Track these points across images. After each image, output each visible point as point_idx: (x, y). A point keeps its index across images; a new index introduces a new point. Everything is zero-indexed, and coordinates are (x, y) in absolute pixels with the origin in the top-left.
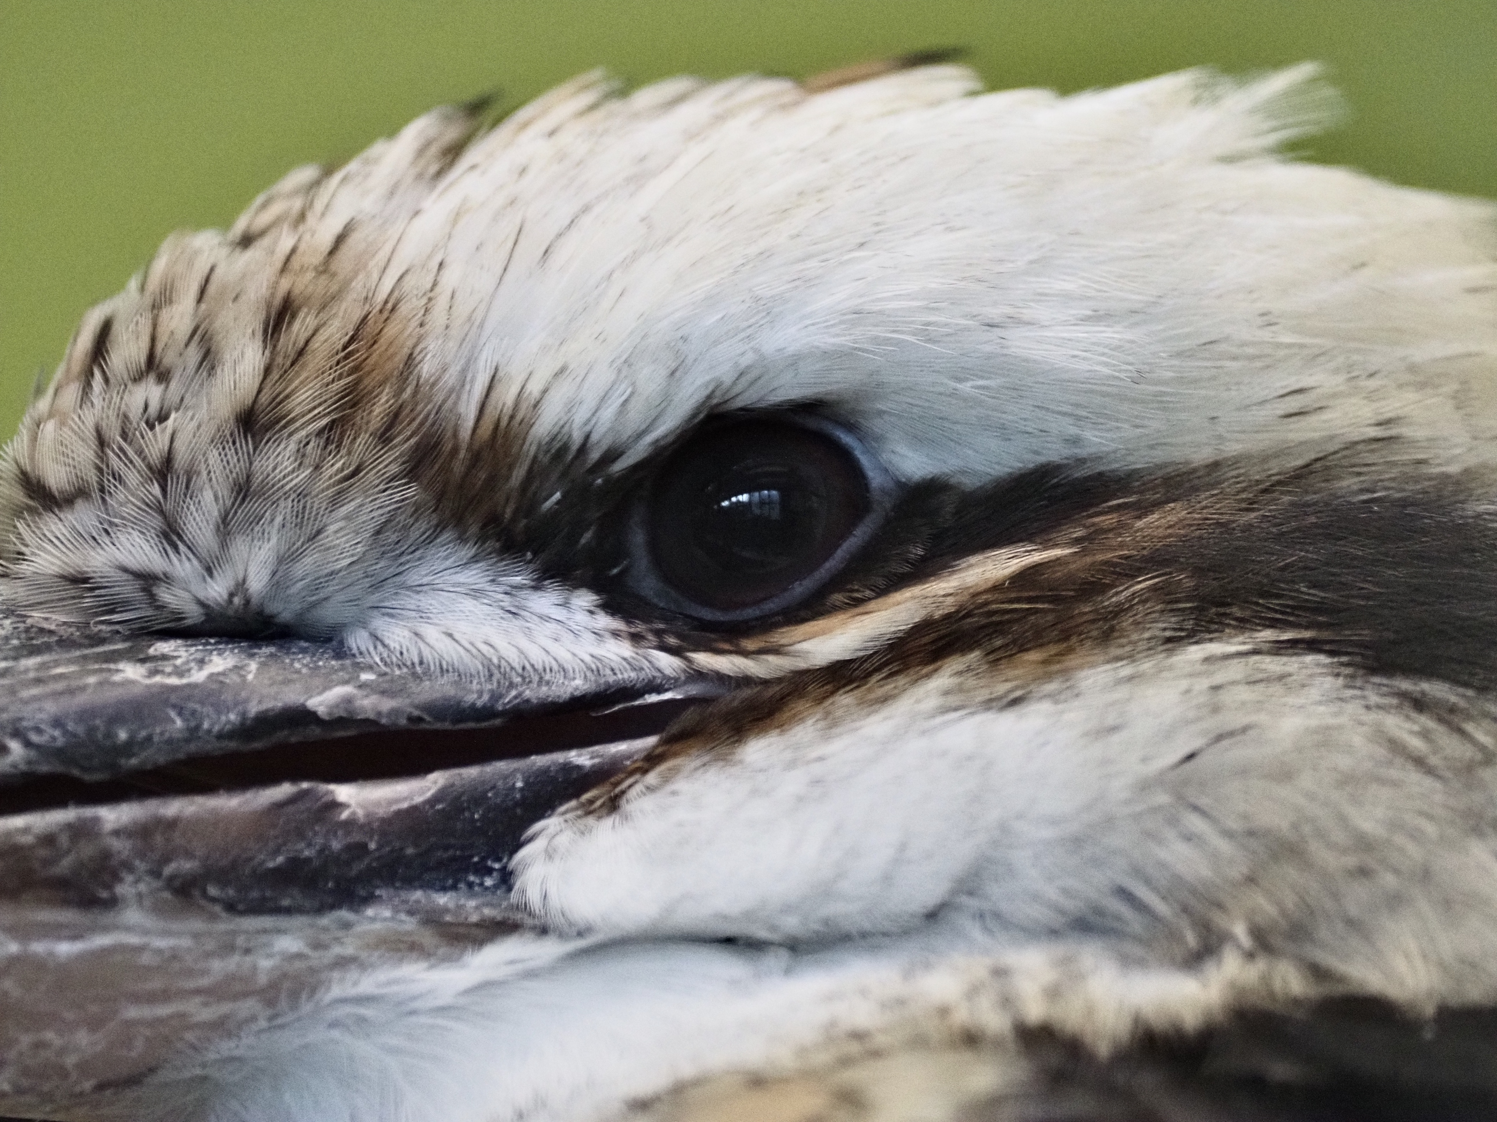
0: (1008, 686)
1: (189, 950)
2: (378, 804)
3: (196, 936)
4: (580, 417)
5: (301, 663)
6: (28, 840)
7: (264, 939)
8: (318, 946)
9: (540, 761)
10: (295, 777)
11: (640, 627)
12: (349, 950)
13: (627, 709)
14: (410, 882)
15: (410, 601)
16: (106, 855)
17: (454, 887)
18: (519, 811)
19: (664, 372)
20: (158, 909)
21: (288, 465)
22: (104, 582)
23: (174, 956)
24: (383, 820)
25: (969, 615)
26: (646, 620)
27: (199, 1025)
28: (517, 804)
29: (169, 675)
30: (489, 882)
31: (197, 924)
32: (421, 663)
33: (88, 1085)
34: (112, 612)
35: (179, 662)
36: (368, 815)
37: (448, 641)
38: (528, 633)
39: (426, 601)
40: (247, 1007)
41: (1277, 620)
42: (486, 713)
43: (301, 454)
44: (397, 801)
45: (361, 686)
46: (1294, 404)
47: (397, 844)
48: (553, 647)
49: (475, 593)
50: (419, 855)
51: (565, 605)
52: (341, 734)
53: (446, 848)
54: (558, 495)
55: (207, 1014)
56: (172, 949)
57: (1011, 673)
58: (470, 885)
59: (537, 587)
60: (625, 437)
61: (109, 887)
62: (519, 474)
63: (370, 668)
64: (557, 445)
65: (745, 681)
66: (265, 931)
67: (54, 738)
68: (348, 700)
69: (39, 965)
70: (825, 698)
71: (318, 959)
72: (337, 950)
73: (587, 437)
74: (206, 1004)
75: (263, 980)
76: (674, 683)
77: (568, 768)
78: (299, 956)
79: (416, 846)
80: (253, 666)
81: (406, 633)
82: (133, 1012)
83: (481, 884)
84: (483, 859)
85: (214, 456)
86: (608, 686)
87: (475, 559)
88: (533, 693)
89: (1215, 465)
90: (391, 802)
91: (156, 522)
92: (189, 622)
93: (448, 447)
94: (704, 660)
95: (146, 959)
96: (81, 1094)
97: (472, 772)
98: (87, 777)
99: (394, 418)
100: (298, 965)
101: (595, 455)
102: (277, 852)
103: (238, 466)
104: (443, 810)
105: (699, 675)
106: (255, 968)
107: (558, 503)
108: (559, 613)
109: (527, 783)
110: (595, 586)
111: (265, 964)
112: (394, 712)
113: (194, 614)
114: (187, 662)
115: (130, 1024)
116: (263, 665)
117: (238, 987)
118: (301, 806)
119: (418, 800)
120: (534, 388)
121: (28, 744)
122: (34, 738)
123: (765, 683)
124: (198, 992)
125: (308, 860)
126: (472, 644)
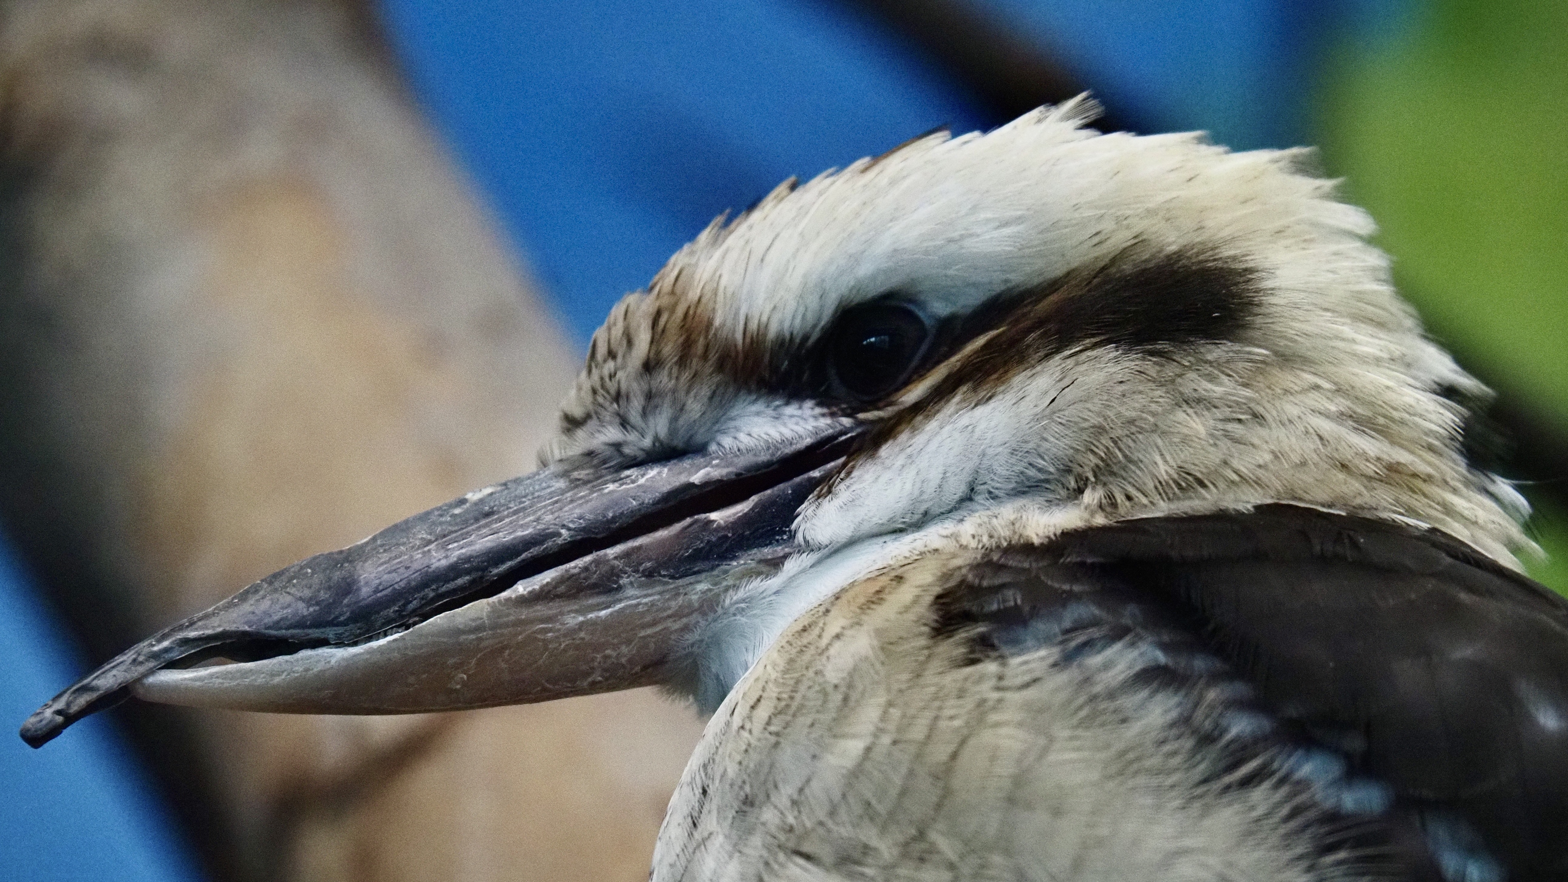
0: (985, 393)
1: (658, 600)
2: (730, 517)
3: (661, 593)
4: (787, 325)
5: (686, 463)
6: (576, 571)
7: (690, 587)
8: (715, 584)
9: (797, 480)
10: (691, 515)
11: (835, 409)
12: (730, 582)
13: (832, 446)
14: (750, 547)
15: (732, 424)
16: (613, 568)
17: (771, 543)
18: (792, 503)
19: (818, 297)
20: (641, 586)
21: (665, 379)
22: (600, 451)
23: (653, 604)
24: (732, 523)
25: (965, 367)
26: (836, 405)
27: (676, 631)
28: (790, 501)
29: (629, 484)
30: (785, 537)
31: (659, 588)
32: (739, 450)
33: (638, 668)
34: (605, 464)
35: (633, 477)
36: (725, 522)
37: (749, 438)
38: (785, 425)
39: (737, 423)
40: (695, 617)
41: (1095, 334)
42: (768, 464)
43: (670, 374)
44: (737, 513)
45: (712, 467)
46: (1096, 240)
47: (740, 532)
48: (796, 428)
49: (758, 414)
50: (751, 534)
51: (800, 408)
52: (707, 489)
53: (763, 527)
54: (786, 363)
55: (677, 626)
56: (651, 601)
57: (984, 388)
58: (777, 541)
59: (787, 404)
60: (808, 329)
61: (616, 582)
62: (767, 356)
63: (717, 458)
64: (779, 342)
65: (881, 420)
66: (691, 583)
67: (581, 524)
68: (708, 474)
69: (594, 623)
70: (912, 420)
71: (716, 590)
72: (725, 584)
73: (792, 334)
74: (675, 621)
75: (696, 605)
76: (851, 430)
77: (811, 479)
78: (710, 590)
79: (749, 530)
80: (666, 470)
81: (731, 439)
82: (643, 633)
83: (782, 539)
84: (781, 528)
85: (635, 385)
86: (822, 438)
87: (756, 400)
88: (788, 450)
89: (1068, 274)
90: (734, 514)
91: (617, 420)
92: (639, 459)
93: (733, 354)
94: (861, 416)
95: (641, 609)
96: (636, 673)
97: (769, 492)
98: (599, 536)
99: (707, 347)
100: (710, 594)
101: (798, 341)
102: (688, 548)
103: (645, 387)
104: (758, 512)
105: (860, 423)
106: (690, 600)
107: (788, 365)
108: (798, 413)
109: (793, 491)
110: (812, 397)
111: (695, 597)
112: (728, 474)
113: (641, 455)
114: (637, 476)
115: (644, 637)
116: (669, 470)
117: (686, 611)
118: (695, 526)
119: (746, 510)
120: (764, 319)
121: (569, 529)
122: (571, 525)
123: (890, 419)
124: (669, 617)
125: (703, 548)
126: (760, 436)
